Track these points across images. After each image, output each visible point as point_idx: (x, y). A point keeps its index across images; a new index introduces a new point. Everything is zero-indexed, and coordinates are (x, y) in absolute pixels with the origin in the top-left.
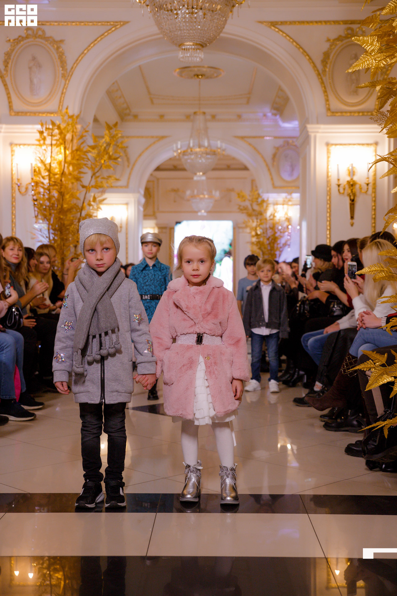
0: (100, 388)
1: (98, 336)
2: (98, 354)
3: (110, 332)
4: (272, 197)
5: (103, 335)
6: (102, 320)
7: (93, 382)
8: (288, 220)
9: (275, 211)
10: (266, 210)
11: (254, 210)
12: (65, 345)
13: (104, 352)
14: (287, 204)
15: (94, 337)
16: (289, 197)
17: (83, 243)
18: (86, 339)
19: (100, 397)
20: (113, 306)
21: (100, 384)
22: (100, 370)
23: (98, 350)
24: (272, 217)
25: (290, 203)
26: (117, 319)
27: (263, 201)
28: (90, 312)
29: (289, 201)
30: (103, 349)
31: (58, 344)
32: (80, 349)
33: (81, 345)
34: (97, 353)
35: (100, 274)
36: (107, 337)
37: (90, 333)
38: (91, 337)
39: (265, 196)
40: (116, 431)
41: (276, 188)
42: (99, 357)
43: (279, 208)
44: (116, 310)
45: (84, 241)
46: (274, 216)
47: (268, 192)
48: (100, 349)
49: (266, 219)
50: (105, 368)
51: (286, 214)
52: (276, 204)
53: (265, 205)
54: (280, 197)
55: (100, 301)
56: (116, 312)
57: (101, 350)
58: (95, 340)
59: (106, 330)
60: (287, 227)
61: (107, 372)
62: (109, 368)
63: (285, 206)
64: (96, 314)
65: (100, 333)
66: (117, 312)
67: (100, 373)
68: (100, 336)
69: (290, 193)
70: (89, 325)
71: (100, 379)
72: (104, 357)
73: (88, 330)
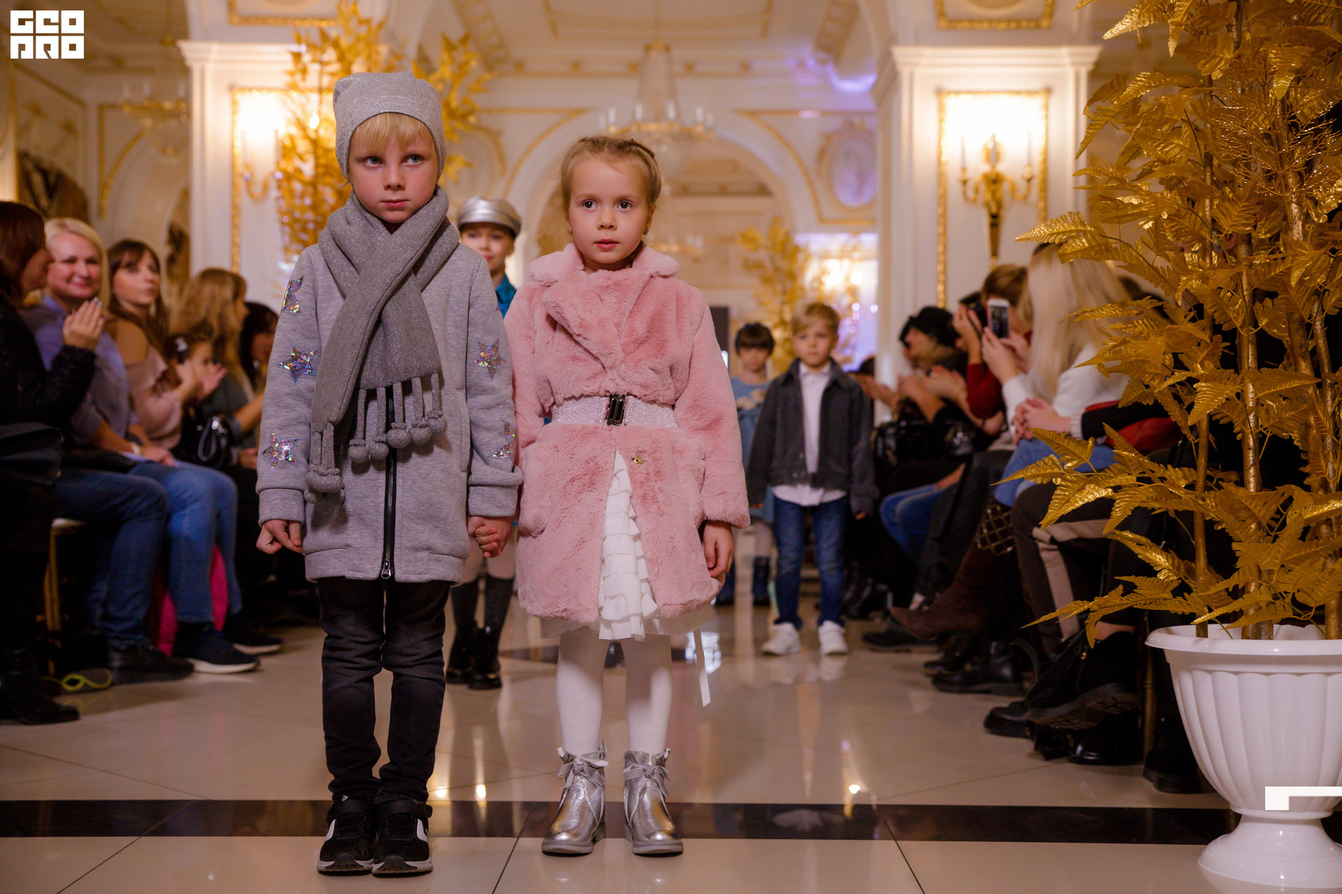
0: (382, 537)
1: (381, 392)
2: (383, 442)
3: (417, 383)
4: (816, 242)
5: (398, 390)
6: (395, 347)
7: (362, 521)
8: (853, 292)
9: (824, 272)
10: (803, 269)
11: (777, 269)
12: (293, 415)
13: (398, 436)
14: (850, 257)
15: (372, 395)
16: (853, 241)
17: (349, 137)
18: (350, 396)
19: (380, 560)
20: (429, 313)
21: (382, 527)
22: (384, 488)
23: (382, 430)
24: (816, 284)
25: (856, 255)
26: (436, 349)
27: (797, 249)
28: (363, 323)
29: (855, 249)
30: (396, 428)
31: (274, 413)
32: (332, 422)
33: (336, 411)
34: (379, 438)
35: (392, 227)
36: (409, 400)
37: (363, 382)
38: (362, 395)
39: (800, 239)
40: (417, 663)
41: (826, 223)
42: (382, 450)
43: (832, 264)
44: (435, 325)
45: (350, 133)
46: (821, 283)
47: (808, 231)
48: (388, 428)
49: (803, 289)
50: (399, 481)
51: (848, 278)
52: (825, 256)
53: (800, 257)
54: (835, 242)
55: (394, 297)
56: (434, 331)
57: (391, 432)
58: (373, 406)
59: (404, 377)
60: (850, 307)
61: (403, 495)
62: (409, 483)
63: (846, 263)
64: (380, 331)
65: (389, 384)
66: (437, 329)
67: (384, 494)
68: (389, 392)
69: (856, 233)
70: (360, 359)
71: (383, 511)
72: (396, 449)
73: (355, 372)
